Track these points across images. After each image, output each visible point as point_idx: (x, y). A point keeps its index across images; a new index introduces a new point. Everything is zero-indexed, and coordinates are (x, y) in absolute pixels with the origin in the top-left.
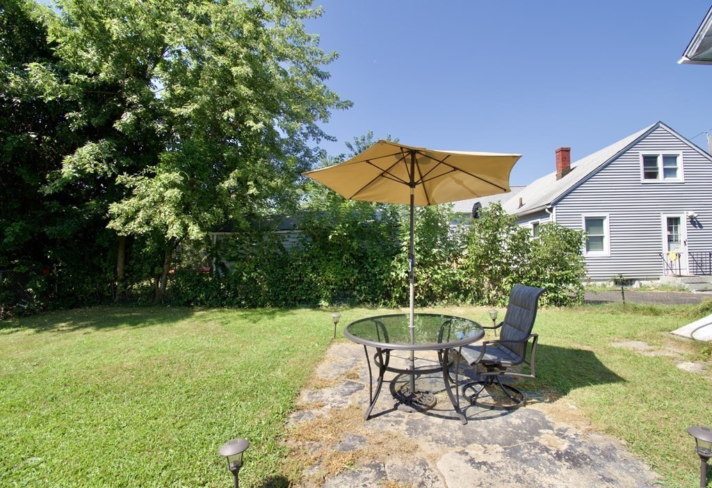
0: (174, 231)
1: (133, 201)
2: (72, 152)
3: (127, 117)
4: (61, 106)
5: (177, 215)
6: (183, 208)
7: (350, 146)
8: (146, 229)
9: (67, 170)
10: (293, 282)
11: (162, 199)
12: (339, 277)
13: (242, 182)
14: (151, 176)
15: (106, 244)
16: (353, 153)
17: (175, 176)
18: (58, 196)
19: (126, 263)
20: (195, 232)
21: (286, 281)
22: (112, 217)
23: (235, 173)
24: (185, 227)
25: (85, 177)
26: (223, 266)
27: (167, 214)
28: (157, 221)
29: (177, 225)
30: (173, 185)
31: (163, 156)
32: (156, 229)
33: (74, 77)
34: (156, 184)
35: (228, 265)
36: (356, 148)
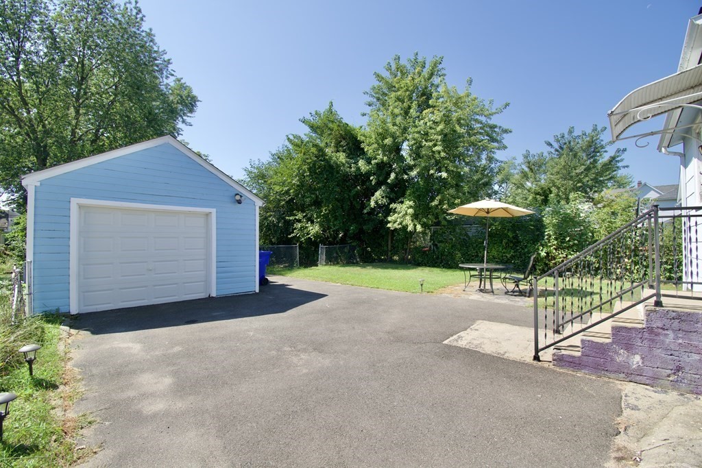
0: (410, 228)
1: (396, 215)
2: (373, 195)
3: (393, 176)
4: (368, 174)
5: (412, 220)
6: (415, 217)
7: (550, 144)
8: (400, 226)
9: (372, 204)
10: (473, 256)
11: (406, 214)
12: (501, 255)
13: (441, 202)
14: (402, 202)
15: (384, 233)
16: (553, 150)
17: (411, 203)
18: (368, 213)
19: (392, 242)
20: (419, 228)
21: (468, 255)
22: (389, 222)
23: (438, 198)
24: (415, 226)
25: (378, 205)
26: (436, 245)
27: (408, 221)
28: (404, 223)
29: (412, 225)
30: (411, 207)
31: (408, 192)
32: (404, 227)
33: (373, 162)
34: (404, 206)
35: (439, 245)
36: (556, 145)
